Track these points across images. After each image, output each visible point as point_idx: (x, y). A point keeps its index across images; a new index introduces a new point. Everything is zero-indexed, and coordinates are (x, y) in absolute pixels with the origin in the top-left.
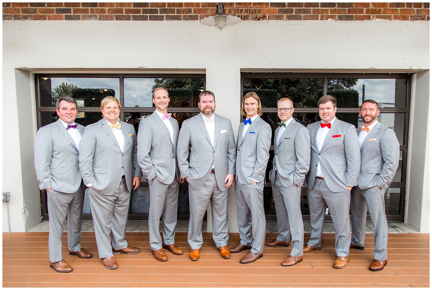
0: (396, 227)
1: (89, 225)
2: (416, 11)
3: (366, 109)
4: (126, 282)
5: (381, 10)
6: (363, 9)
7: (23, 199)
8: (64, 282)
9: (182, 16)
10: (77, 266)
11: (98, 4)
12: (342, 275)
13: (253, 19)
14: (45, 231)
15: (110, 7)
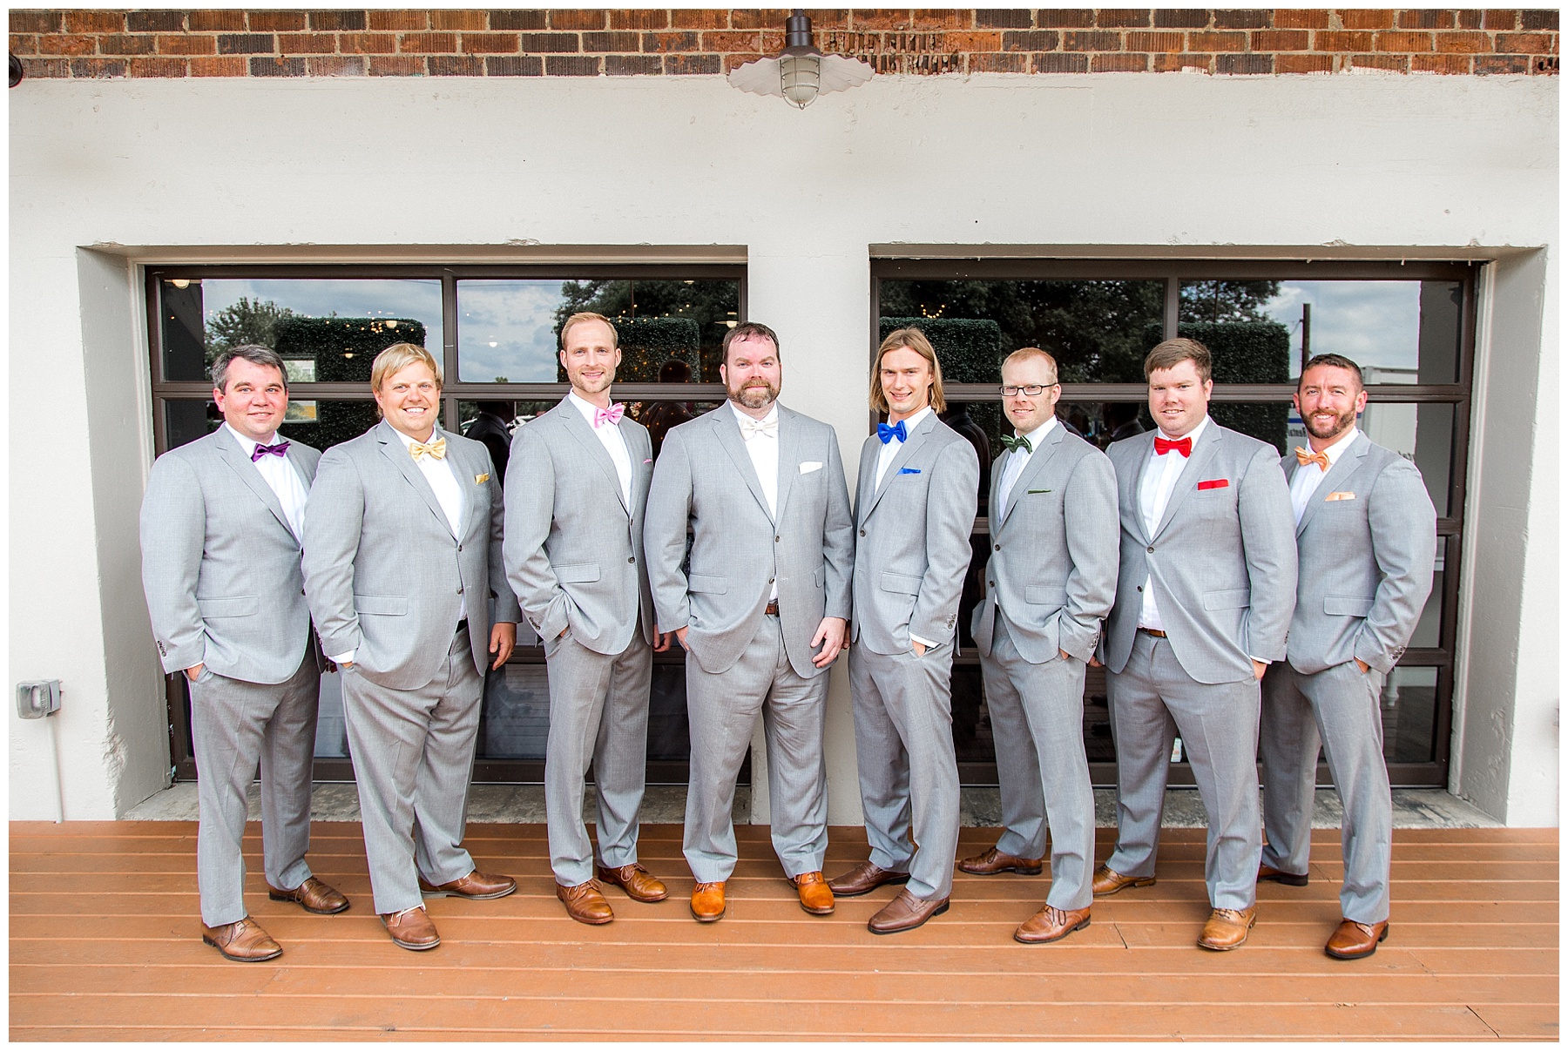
0: (1421, 805)
1: (338, 797)
2: (1494, 40)
3: (1318, 388)
4: (468, 997)
5: (1370, 37)
6: (1307, 32)
7: (107, 705)
8: (255, 995)
9: (663, 60)
10: (299, 940)
11: (367, 20)
12: (1229, 974)
13: (916, 70)
14: (184, 818)
15: (409, 29)
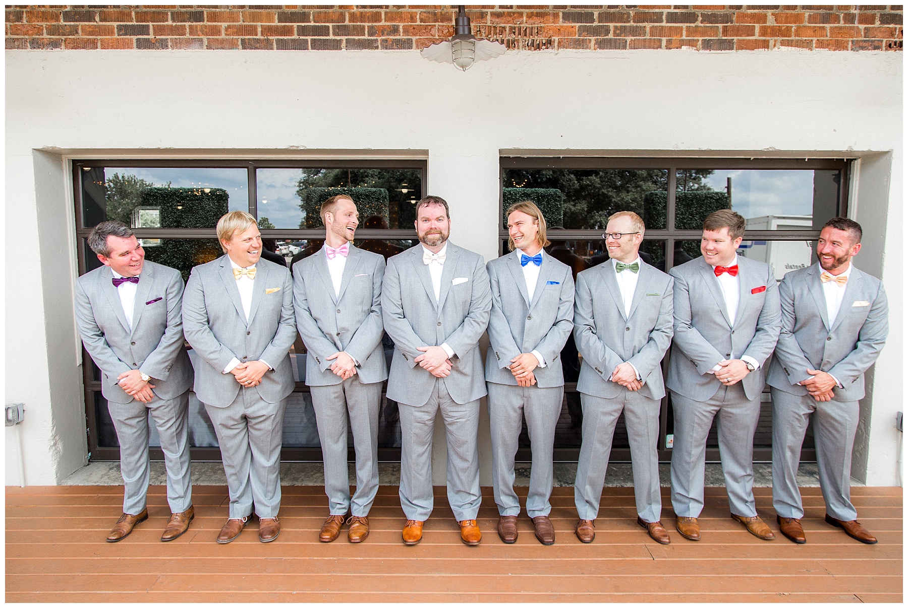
2: (863, 31)
4: (272, 592)
5: (791, 28)
6: (754, 26)
7: (51, 418)
8: (146, 592)
9: (379, 42)
10: (170, 558)
11: (205, 16)
12: (714, 575)
13: (527, 47)
14: (97, 484)
15: (230, 22)
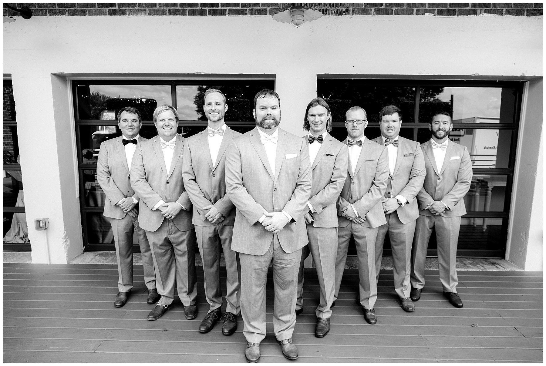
0: (496, 263)
1: (138, 257)
3: (439, 122)
7: (63, 226)
9: (248, 10)
13: (334, 14)
14: (89, 263)
